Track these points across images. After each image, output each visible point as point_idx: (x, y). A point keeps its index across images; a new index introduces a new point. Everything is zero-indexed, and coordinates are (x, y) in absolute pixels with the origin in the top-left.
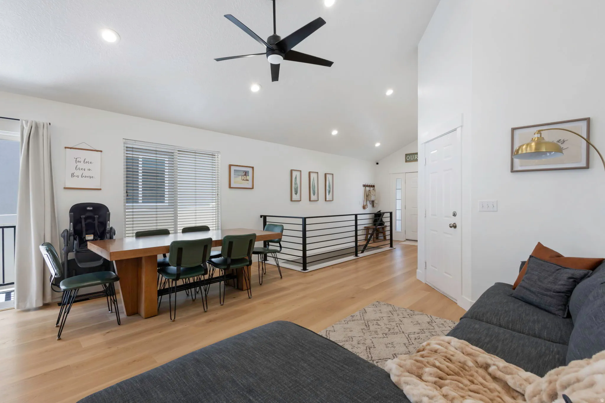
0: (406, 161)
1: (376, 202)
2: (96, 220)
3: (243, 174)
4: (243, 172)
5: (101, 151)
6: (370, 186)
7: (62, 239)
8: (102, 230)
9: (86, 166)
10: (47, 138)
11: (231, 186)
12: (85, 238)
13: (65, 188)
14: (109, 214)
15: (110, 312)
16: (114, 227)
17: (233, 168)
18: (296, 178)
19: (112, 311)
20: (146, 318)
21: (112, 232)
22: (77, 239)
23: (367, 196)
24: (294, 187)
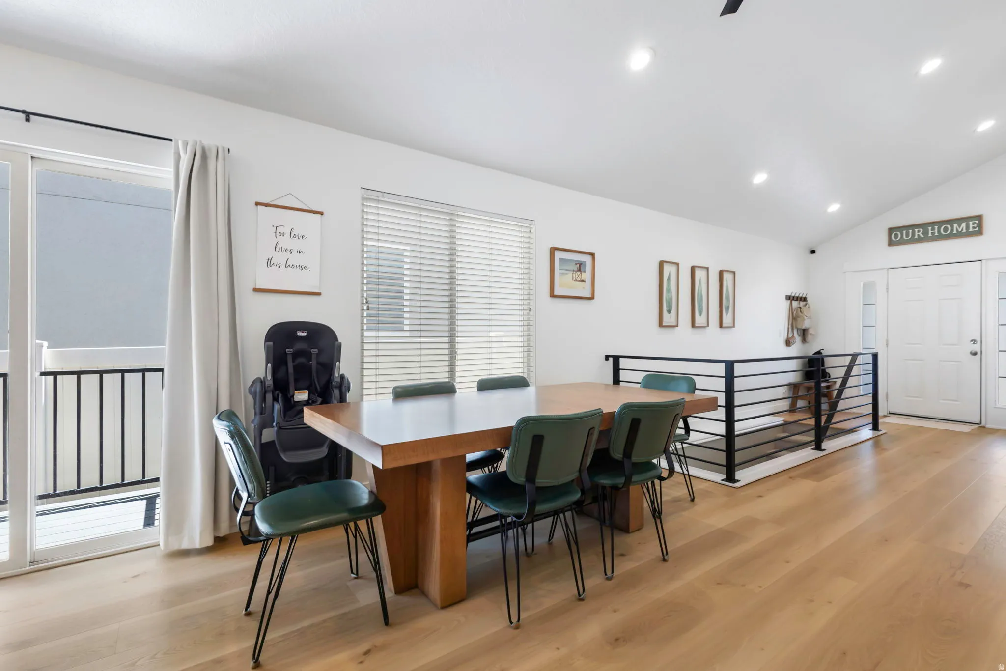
0: (891, 243)
1: (811, 331)
2: (314, 357)
3: (576, 268)
4: (576, 264)
5: (322, 213)
6: (799, 299)
7: (250, 399)
8: (324, 380)
9: (295, 244)
10: (224, 180)
11: (556, 293)
12: (293, 396)
13: (256, 290)
14: (340, 346)
15: (353, 576)
16: (347, 375)
17: (558, 255)
18: (669, 278)
19: (357, 574)
20: (444, 607)
21: (343, 386)
22: (280, 400)
23: (794, 318)
24: (666, 298)
